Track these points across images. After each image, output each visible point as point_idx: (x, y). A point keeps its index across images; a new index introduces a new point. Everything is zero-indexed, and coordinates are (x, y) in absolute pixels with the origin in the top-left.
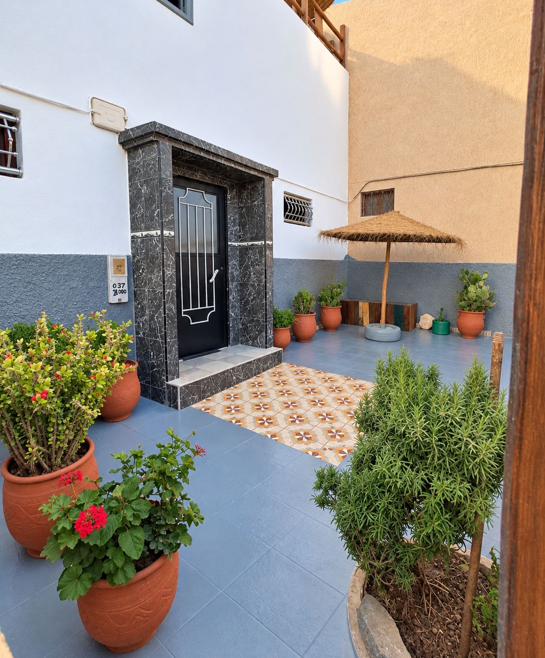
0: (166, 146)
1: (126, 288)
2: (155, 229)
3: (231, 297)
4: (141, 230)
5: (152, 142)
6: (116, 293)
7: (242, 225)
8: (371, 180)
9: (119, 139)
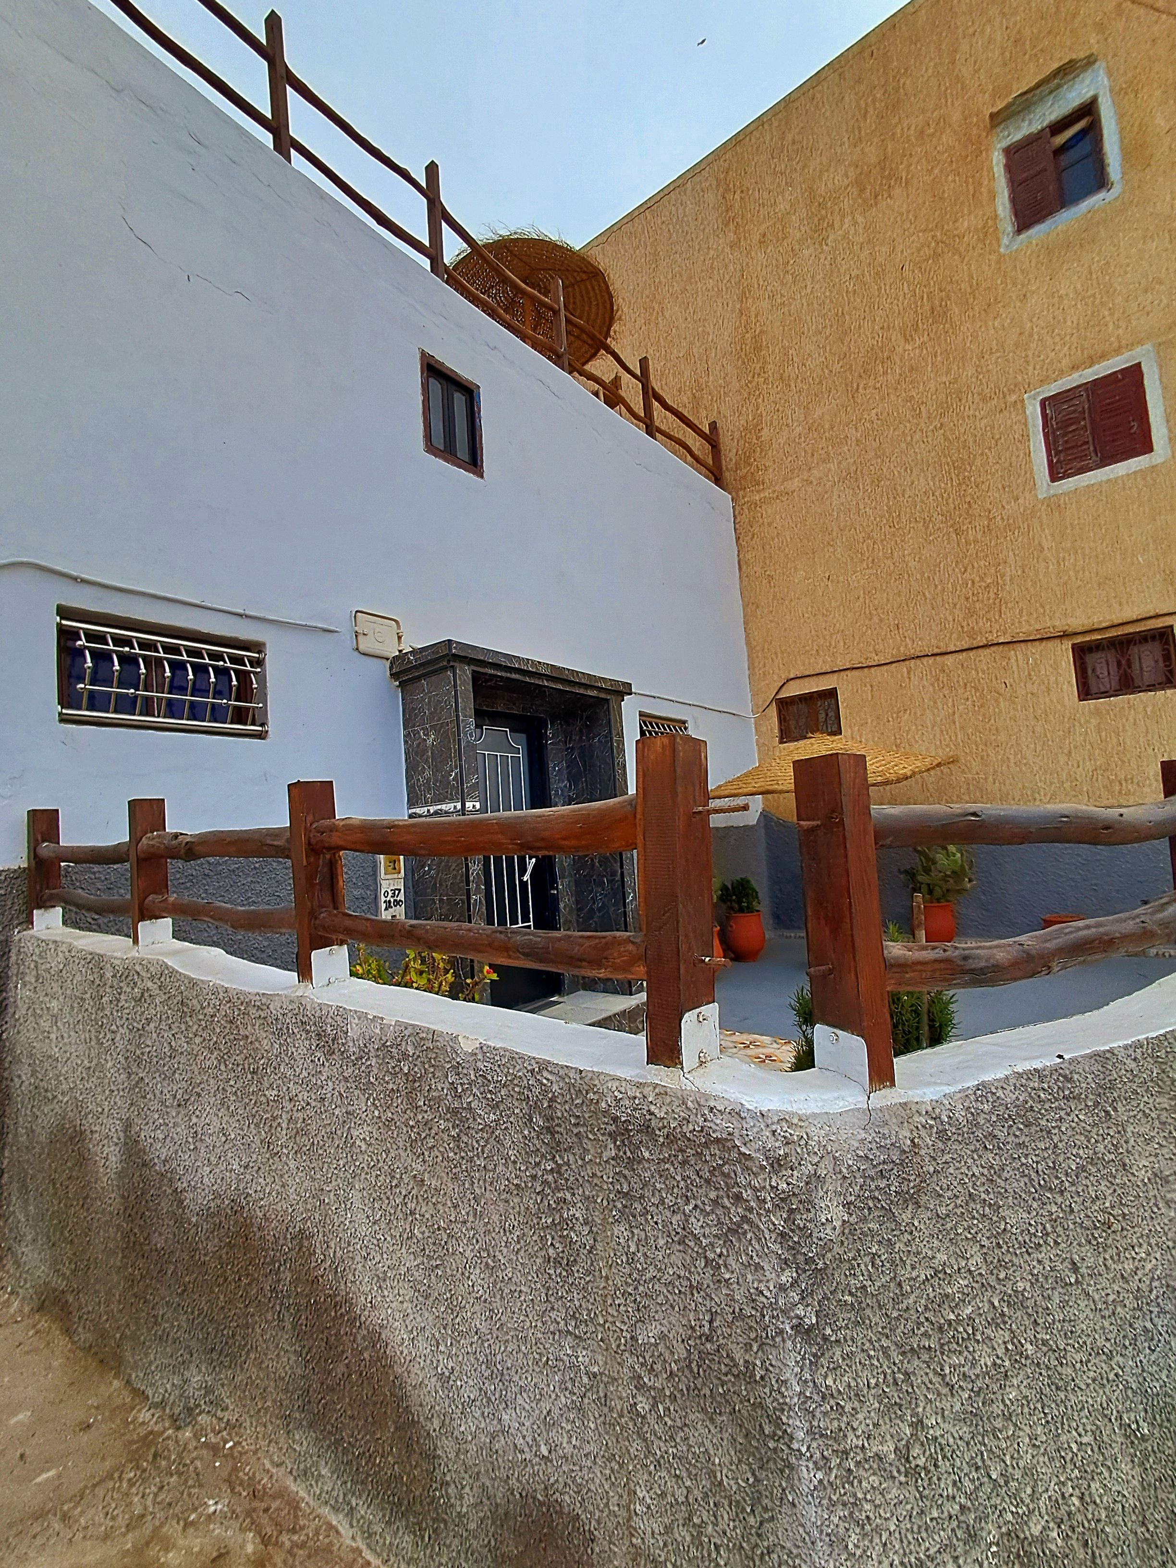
0: (464, 672)
1: (402, 897)
2: (452, 800)
3: (562, 905)
4: (426, 804)
5: (445, 668)
6: (389, 906)
7: (574, 778)
8: (792, 676)
9: (391, 668)
